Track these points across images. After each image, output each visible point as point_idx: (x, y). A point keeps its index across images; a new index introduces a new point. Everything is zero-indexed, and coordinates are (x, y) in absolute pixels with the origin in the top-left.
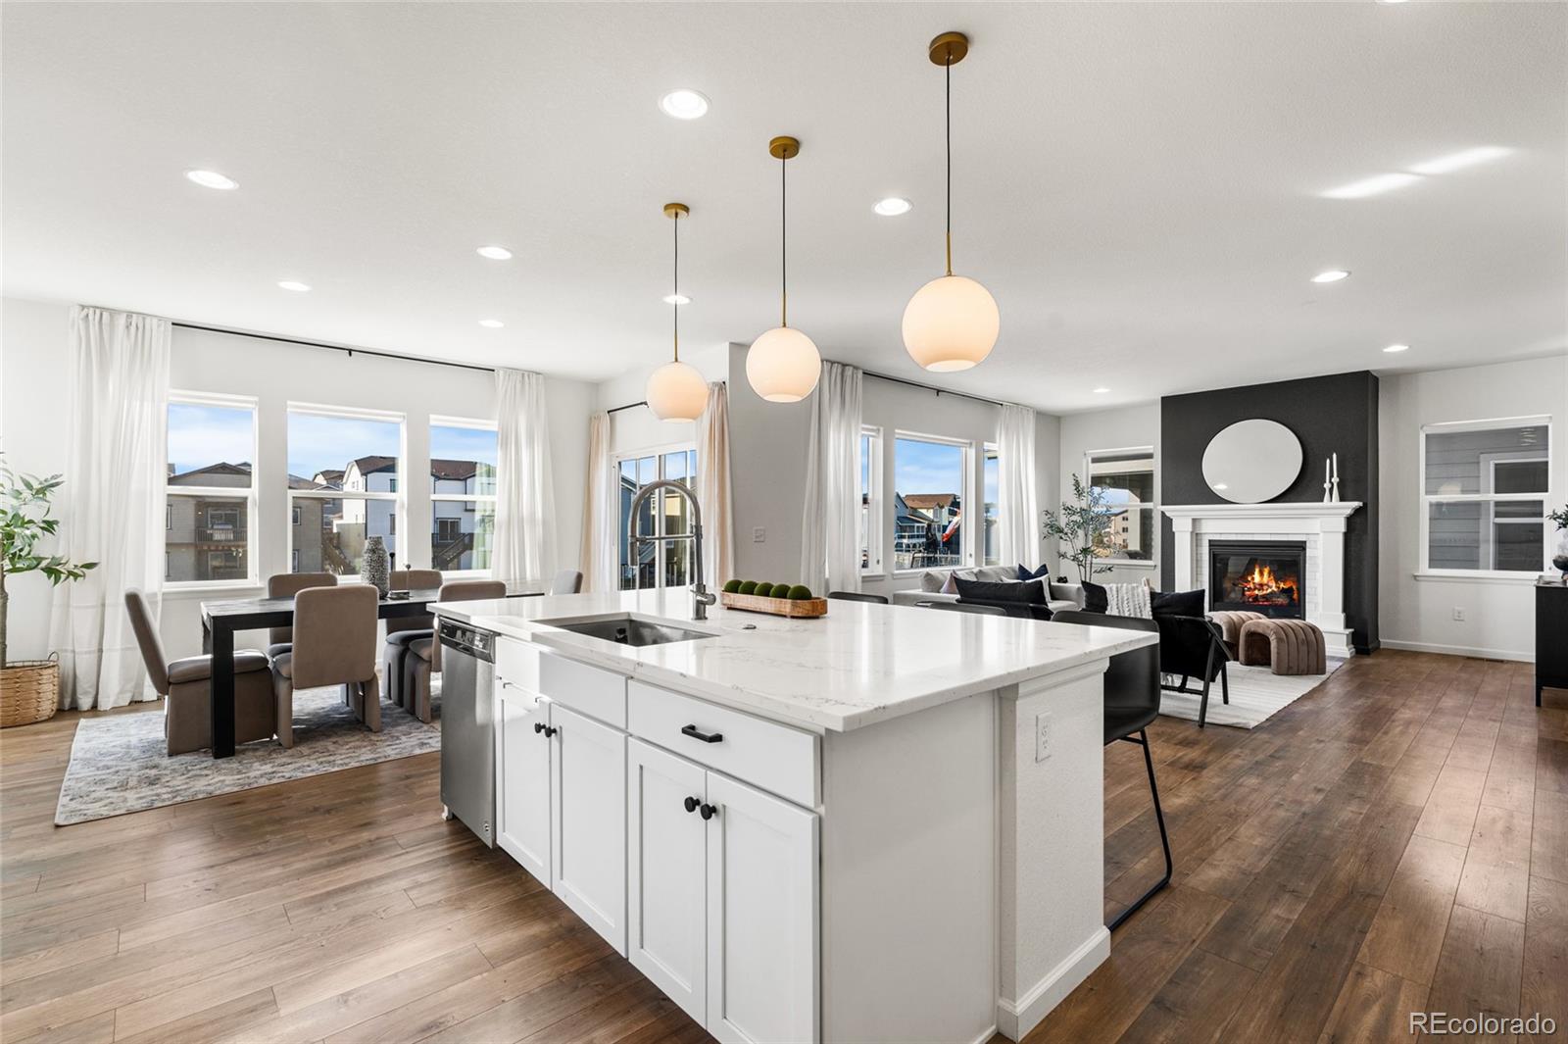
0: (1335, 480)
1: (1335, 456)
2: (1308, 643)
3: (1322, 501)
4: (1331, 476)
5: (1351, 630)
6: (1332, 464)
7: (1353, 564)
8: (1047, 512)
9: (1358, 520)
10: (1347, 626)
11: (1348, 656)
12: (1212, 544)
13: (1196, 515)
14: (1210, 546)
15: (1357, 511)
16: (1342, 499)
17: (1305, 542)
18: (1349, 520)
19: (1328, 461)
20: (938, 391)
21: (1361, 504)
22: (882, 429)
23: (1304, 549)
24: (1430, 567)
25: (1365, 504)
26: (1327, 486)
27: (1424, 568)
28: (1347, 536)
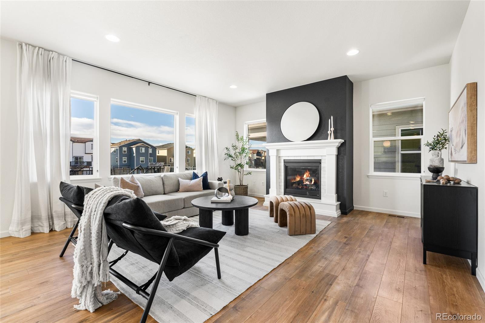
0: (332, 129)
1: (332, 117)
2: (305, 216)
3: (327, 139)
4: (331, 127)
5: (340, 203)
6: (331, 121)
7: (340, 170)
8: (227, 148)
9: (342, 149)
10: (338, 201)
11: (337, 217)
12: (285, 162)
13: (278, 147)
14: (284, 162)
15: (343, 145)
16: (336, 138)
17: (321, 160)
18: (339, 149)
19: (330, 120)
20: (149, 83)
21: (343, 141)
22: (98, 96)
23: (320, 163)
24: (375, 171)
25: (345, 141)
26: (329, 132)
27: (372, 172)
28: (338, 157)
